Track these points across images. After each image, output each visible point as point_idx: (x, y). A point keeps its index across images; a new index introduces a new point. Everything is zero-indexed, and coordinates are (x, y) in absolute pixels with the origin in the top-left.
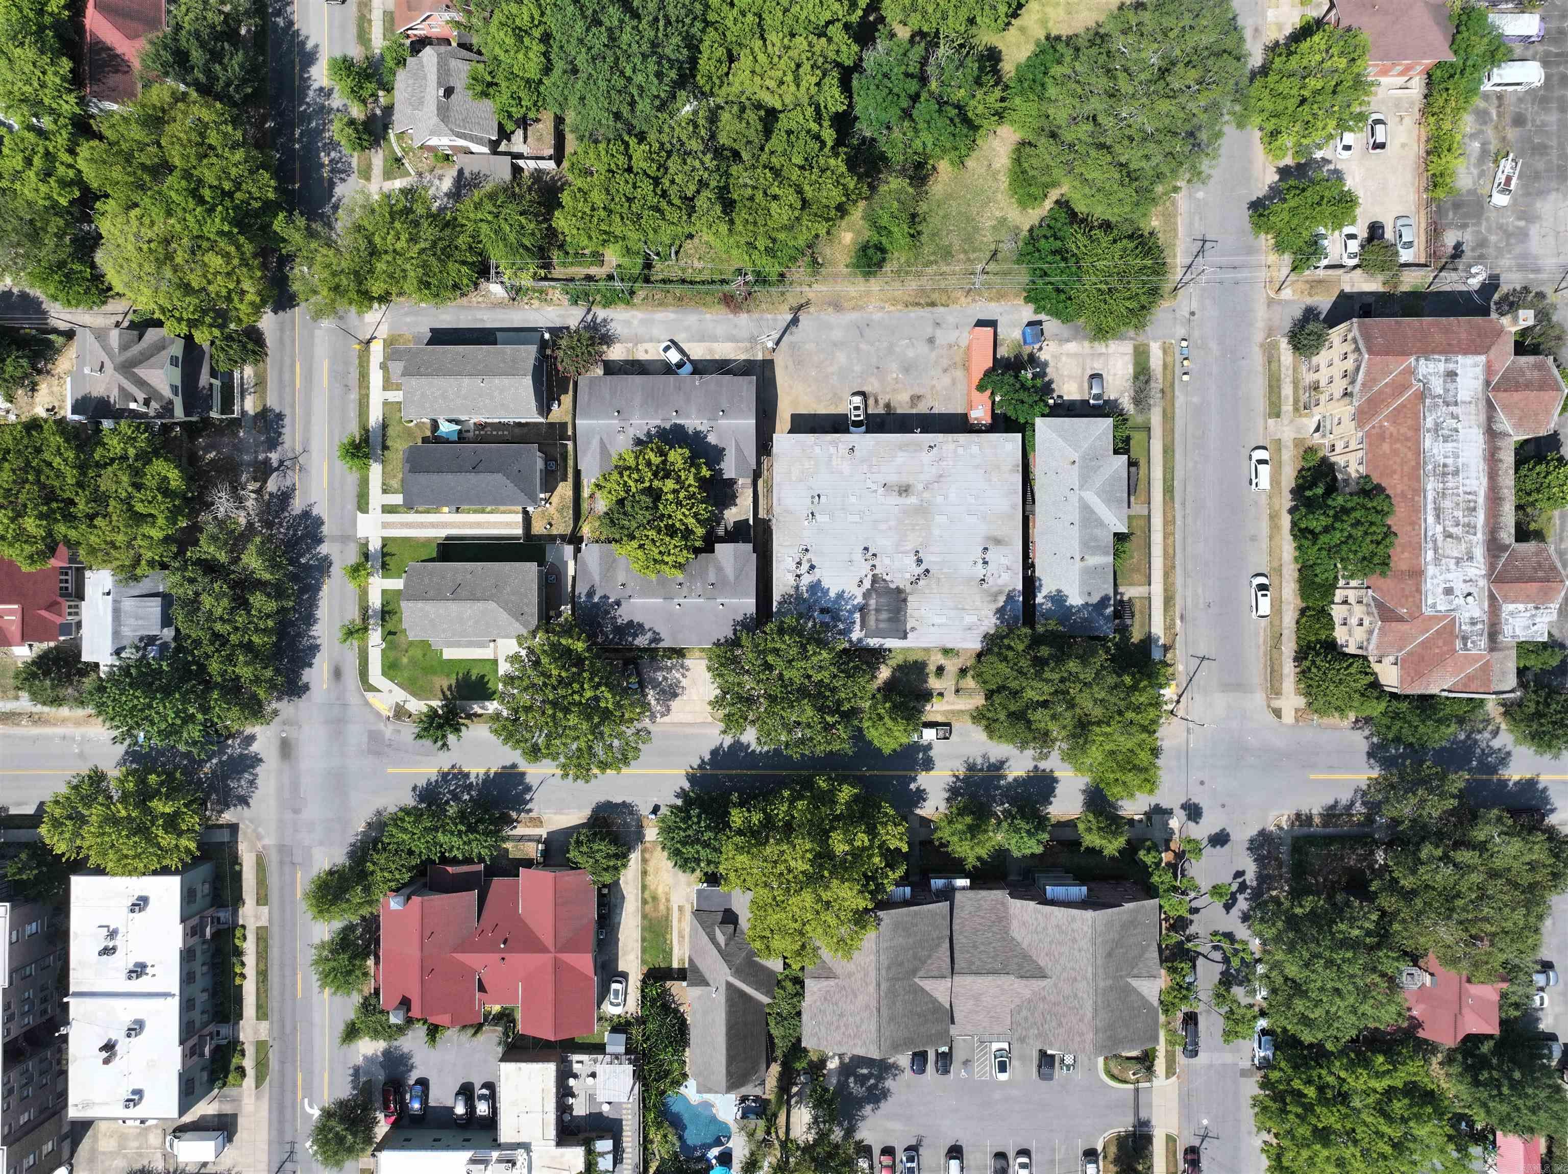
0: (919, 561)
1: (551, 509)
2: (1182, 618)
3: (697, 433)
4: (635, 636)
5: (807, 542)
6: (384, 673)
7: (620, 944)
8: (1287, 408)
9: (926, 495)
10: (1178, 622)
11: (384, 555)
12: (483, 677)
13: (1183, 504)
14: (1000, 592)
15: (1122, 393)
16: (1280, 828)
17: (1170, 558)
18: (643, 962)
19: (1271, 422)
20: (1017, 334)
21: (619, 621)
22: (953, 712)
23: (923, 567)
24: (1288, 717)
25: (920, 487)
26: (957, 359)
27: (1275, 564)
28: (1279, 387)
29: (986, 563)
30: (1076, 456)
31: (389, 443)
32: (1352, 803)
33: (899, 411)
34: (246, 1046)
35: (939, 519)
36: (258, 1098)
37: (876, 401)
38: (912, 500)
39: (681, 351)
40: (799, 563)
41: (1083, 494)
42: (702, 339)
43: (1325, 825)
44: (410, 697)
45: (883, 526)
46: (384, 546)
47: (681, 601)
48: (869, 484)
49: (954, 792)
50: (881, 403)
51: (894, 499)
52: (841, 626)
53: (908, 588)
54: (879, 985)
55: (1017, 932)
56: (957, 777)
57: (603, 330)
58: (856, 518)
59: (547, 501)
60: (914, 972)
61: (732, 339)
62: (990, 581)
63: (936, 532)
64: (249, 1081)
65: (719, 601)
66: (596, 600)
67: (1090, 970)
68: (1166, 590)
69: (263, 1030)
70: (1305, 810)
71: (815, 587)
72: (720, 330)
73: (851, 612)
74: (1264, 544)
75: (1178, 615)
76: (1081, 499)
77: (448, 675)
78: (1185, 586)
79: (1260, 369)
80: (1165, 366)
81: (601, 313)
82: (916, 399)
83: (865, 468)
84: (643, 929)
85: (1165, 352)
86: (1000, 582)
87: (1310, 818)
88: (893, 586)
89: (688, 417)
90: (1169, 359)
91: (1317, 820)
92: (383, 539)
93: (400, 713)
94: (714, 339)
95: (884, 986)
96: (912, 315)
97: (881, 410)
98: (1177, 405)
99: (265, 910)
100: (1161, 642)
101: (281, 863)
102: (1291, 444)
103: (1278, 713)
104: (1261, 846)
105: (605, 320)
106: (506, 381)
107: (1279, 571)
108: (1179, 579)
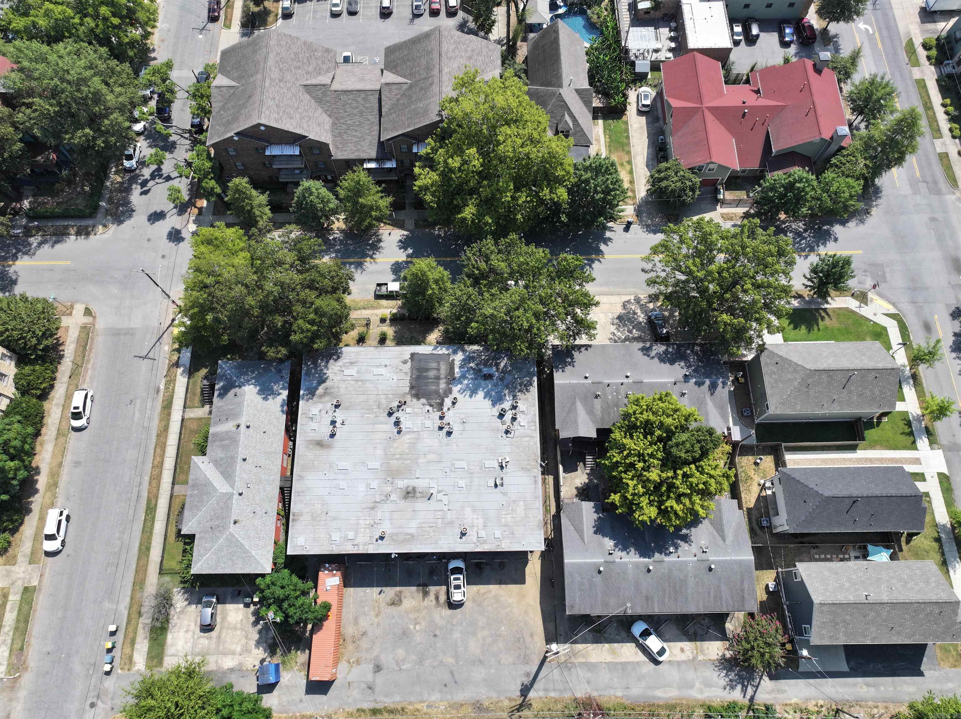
0: (397, 423)
1: (758, 479)
2: (158, 391)
3: (625, 548)
4: (666, 352)
5: (506, 440)
6: (885, 329)
7: (646, 134)
8: (14, 598)
9: (389, 489)
10: (162, 387)
11: (911, 434)
12: (795, 328)
13: (139, 496)
14: (321, 396)
15: (182, 612)
16: (105, 226)
17: (161, 445)
18: (626, 123)
19: (35, 583)
20: (286, 677)
21: (682, 364)
22: (373, 308)
23: (393, 419)
24: (79, 309)
25: (393, 497)
26: (351, 647)
27: (62, 440)
28: (18, 621)
29: (333, 423)
30: (232, 528)
31: (936, 545)
32: (40, 244)
33: (414, 588)
34: (928, 63)
35: (375, 464)
36: (909, 33)
37: (437, 598)
38: (402, 483)
39: (645, 650)
40: (514, 419)
41: (230, 490)
42: (624, 665)
43: (66, 227)
44: (857, 310)
45: (431, 457)
46: (914, 442)
47: (625, 381)
48: (445, 499)
49: (375, 247)
50: (432, 597)
51: (420, 484)
52: (472, 365)
53: (408, 398)
54: (440, 71)
55: (327, 121)
56: (371, 257)
57: (732, 675)
58: (458, 464)
59: (763, 487)
60: (411, 87)
61: (591, 667)
62: (329, 406)
63: (379, 452)
64: (918, 42)
65: (589, 381)
66: (708, 382)
67: (267, 84)
68: (169, 414)
69: (916, 73)
70: (81, 240)
71: (497, 400)
72: (604, 677)
73: (463, 377)
74: (69, 458)
75: (161, 393)
76: (232, 487)
77: (827, 328)
78: (150, 419)
79: (33, 641)
80: (133, 643)
81: (737, 695)
82: (395, 602)
83: (449, 515)
84: (629, 144)
85: (130, 659)
86: (320, 406)
87: (78, 234)
88: (423, 401)
89: (636, 565)
90: (127, 650)
91: (72, 231)
92: (916, 449)
93: (862, 298)
94: (612, 666)
95: (436, 71)
96: (398, 699)
97: (433, 589)
98: (128, 599)
99: (939, 150)
100: (180, 370)
101: (935, 182)
102: (20, 559)
103: (88, 312)
104: (123, 213)
105: (733, 688)
106: (841, 598)
107: (60, 434)
108: (155, 424)
